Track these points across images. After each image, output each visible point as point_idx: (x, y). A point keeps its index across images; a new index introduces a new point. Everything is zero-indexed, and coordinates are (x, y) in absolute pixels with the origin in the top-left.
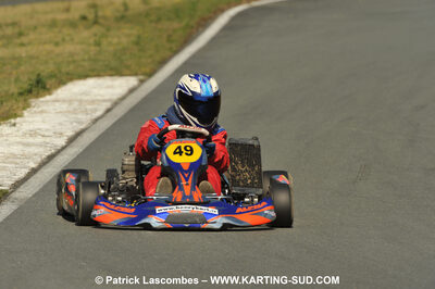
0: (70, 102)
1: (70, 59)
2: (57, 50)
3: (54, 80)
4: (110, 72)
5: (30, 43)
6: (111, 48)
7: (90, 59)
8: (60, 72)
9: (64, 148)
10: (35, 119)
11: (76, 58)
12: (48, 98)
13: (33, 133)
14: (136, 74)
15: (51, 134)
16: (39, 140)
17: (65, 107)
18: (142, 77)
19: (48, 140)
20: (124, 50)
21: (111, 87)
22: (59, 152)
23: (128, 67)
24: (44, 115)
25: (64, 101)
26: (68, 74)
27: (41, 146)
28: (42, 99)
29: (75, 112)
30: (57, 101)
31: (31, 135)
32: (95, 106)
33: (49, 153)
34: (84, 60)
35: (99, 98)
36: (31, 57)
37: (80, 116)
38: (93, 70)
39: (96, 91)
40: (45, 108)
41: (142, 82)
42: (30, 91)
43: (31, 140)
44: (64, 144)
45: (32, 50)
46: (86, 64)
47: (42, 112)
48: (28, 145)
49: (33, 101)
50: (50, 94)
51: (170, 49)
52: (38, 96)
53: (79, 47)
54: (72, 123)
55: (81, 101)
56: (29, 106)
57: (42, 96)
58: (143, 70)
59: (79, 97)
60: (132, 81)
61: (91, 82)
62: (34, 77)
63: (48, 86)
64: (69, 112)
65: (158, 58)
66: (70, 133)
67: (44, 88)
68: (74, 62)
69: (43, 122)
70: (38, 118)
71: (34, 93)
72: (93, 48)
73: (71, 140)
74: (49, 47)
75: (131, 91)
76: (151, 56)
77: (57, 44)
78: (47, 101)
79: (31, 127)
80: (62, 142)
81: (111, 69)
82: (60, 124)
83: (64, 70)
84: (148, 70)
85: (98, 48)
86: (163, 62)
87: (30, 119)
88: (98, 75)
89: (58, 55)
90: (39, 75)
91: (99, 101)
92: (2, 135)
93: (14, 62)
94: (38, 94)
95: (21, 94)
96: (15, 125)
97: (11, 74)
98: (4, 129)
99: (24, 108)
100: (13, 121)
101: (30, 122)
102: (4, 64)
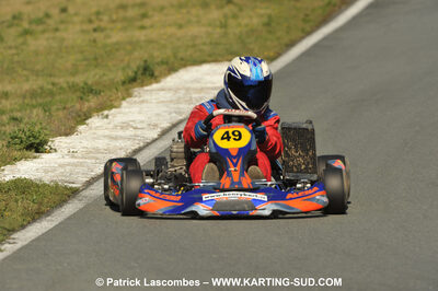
0: (176, 90)
1: (191, 43)
2: (180, 33)
3: (165, 66)
5: (152, 26)
6: (237, 31)
7: (211, 43)
8: (175, 57)
9: (154, 141)
10: (133, 109)
11: (198, 41)
12: (155, 86)
13: (126, 125)
15: (144, 125)
16: (130, 132)
17: (168, 96)
19: (139, 132)
20: (252, 31)
22: (148, 145)
24: (144, 105)
25: (170, 89)
26: (182, 59)
27: (129, 139)
28: (146, 88)
29: (178, 101)
30: (163, 90)
31: (122, 128)
32: (202, 95)
33: (137, 147)
34: (204, 44)
35: (209, 85)
36: (150, 41)
37: (181, 106)
38: (210, 56)
39: (208, 78)
40: (146, 97)
42: (133, 80)
43: (120, 133)
44: (156, 136)
45: (152, 34)
46: (205, 48)
47: (143, 102)
48: (116, 138)
49: (136, 91)
50: (157, 82)
51: (303, 30)
52: (142, 85)
53: (204, 29)
54: (170, 113)
55: (188, 89)
56: (130, 95)
57: (151, 84)
58: (266, 53)
59: (188, 85)
61: (206, 67)
62: (142, 64)
63: (156, 74)
64: (171, 101)
65: (286, 40)
66: (166, 125)
67: (152, 75)
68: (194, 46)
69: (140, 113)
70: (135, 109)
71: (139, 81)
72: (218, 30)
73: (164, 133)
74: (171, 30)
76: (278, 38)
77: (180, 27)
78: (152, 90)
79: (125, 119)
80: (154, 134)
82: (158, 115)
83: (180, 55)
85: (223, 30)
86: (291, 44)
87: (126, 110)
88: (216, 61)
89: (178, 39)
90: (146, 61)
91: (208, 88)
92: (91, 128)
93: (129, 47)
94: (143, 82)
95: (124, 83)
96: (107, 117)
97: (122, 61)
98: (95, 121)
99: (124, 99)
100: (106, 112)
101: (125, 114)
102: (117, 50)
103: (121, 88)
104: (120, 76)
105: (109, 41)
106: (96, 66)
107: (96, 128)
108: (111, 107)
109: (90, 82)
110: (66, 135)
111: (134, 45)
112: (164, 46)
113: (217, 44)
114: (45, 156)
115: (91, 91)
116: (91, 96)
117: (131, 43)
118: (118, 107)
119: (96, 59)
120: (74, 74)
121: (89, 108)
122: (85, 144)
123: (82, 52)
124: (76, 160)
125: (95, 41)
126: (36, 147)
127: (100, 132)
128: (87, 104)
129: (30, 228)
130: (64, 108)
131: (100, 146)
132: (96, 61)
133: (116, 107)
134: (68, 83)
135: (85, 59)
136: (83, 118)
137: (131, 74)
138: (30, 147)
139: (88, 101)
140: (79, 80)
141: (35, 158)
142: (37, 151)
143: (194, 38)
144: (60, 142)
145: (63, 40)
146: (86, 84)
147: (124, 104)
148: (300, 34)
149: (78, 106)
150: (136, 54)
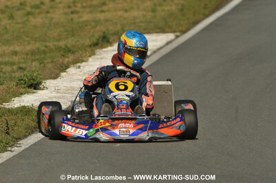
1: (133, 22)
2: (126, 15)
3: (115, 37)
4: (157, 31)
5: (108, 11)
6: (162, 14)
7: (145, 22)
10: (95, 63)
11: (137, 20)
12: (110, 48)
14: (174, 32)
18: (178, 34)
20: (172, 14)
21: (156, 41)
23: (170, 27)
24: (103, 60)
28: (104, 50)
34: (141, 22)
36: (106, 20)
38: (145, 29)
40: (105, 56)
41: (177, 37)
42: (96, 44)
45: (108, 15)
46: (142, 24)
47: (102, 58)
49: (98, 51)
50: (111, 46)
52: (102, 47)
53: (141, 13)
56: (94, 54)
57: (105, 47)
58: (180, 28)
60: (171, 36)
62: (102, 34)
63: (111, 41)
65: (193, 20)
67: (108, 41)
68: (135, 23)
71: (100, 45)
72: (150, 13)
74: (120, 13)
75: (168, 43)
76: (188, 19)
77: (126, 11)
78: (108, 51)
79: (91, 69)
81: (158, 28)
84: (184, 29)
85: (153, 14)
86: (196, 23)
87: (92, 63)
89: (125, 19)
90: (104, 33)
92: (69, 75)
93: (93, 24)
94: (102, 45)
95: (90, 46)
96: (79, 67)
97: (89, 32)
98: (72, 70)
99: (90, 56)
100: (79, 64)
101: (91, 66)
102: (86, 25)
103: (89, 49)
104: (88, 42)
105: (81, 20)
106: (73, 35)
107: (73, 75)
108: (82, 61)
109: (69, 46)
110: (54, 78)
111: (97, 22)
112: (116, 24)
113: (149, 22)
114: (40, 92)
115: (70, 51)
116: (69, 54)
117: (95, 21)
118: (86, 61)
119: (73, 31)
120: (59, 40)
121: (68, 62)
122: (65, 84)
123: (64, 26)
124: (59, 95)
125: (72, 20)
126: (35, 86)
127: (75, 77)
128: (67, 59)
129: (30, 137)
130: (52, 62)
131: (75, 86)
132: (73, 33)
133: (85, 61)
134: (55, 46)
135: (66, 31)
136: (64, 68)
137: (95, 40)
138: (30, 86)
139: (68, 57)
140: (62, 44)
141: (34, 93)
142: (35, 89)
143: (135, 18)
144: (49, 83)
145: (52, 19)
146: (66, 46)
147: (90, 59)
148: (202, 17)
149: (61, 60)
150: (98, 28)
